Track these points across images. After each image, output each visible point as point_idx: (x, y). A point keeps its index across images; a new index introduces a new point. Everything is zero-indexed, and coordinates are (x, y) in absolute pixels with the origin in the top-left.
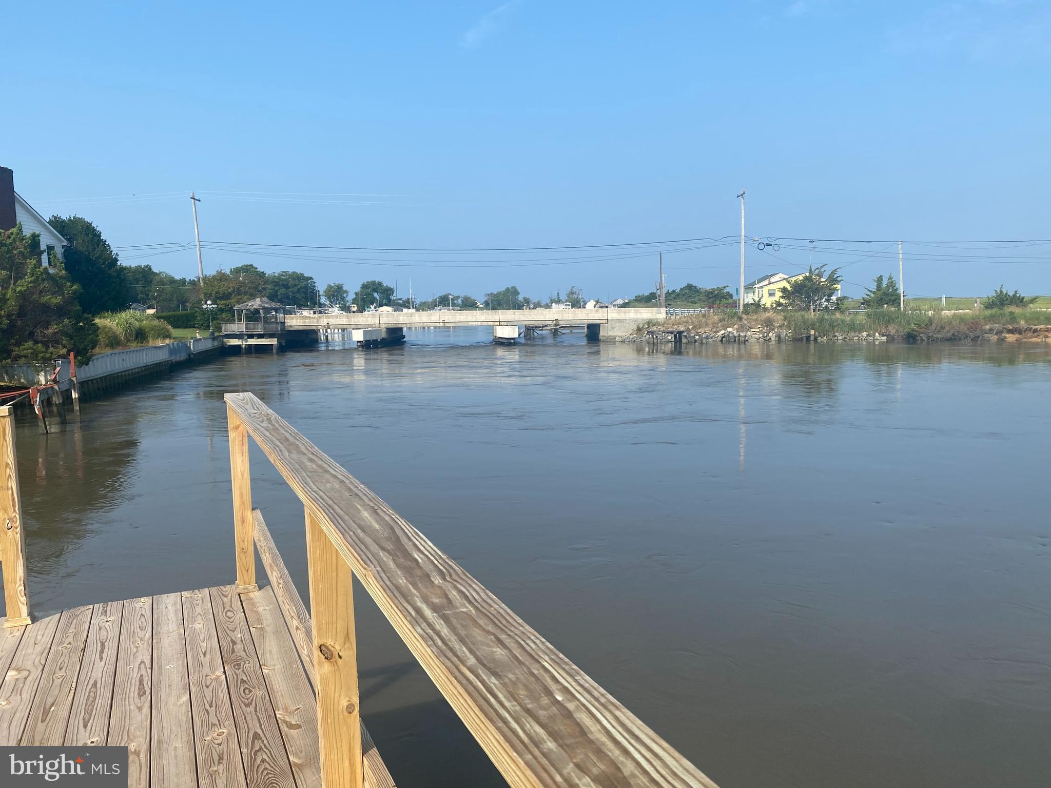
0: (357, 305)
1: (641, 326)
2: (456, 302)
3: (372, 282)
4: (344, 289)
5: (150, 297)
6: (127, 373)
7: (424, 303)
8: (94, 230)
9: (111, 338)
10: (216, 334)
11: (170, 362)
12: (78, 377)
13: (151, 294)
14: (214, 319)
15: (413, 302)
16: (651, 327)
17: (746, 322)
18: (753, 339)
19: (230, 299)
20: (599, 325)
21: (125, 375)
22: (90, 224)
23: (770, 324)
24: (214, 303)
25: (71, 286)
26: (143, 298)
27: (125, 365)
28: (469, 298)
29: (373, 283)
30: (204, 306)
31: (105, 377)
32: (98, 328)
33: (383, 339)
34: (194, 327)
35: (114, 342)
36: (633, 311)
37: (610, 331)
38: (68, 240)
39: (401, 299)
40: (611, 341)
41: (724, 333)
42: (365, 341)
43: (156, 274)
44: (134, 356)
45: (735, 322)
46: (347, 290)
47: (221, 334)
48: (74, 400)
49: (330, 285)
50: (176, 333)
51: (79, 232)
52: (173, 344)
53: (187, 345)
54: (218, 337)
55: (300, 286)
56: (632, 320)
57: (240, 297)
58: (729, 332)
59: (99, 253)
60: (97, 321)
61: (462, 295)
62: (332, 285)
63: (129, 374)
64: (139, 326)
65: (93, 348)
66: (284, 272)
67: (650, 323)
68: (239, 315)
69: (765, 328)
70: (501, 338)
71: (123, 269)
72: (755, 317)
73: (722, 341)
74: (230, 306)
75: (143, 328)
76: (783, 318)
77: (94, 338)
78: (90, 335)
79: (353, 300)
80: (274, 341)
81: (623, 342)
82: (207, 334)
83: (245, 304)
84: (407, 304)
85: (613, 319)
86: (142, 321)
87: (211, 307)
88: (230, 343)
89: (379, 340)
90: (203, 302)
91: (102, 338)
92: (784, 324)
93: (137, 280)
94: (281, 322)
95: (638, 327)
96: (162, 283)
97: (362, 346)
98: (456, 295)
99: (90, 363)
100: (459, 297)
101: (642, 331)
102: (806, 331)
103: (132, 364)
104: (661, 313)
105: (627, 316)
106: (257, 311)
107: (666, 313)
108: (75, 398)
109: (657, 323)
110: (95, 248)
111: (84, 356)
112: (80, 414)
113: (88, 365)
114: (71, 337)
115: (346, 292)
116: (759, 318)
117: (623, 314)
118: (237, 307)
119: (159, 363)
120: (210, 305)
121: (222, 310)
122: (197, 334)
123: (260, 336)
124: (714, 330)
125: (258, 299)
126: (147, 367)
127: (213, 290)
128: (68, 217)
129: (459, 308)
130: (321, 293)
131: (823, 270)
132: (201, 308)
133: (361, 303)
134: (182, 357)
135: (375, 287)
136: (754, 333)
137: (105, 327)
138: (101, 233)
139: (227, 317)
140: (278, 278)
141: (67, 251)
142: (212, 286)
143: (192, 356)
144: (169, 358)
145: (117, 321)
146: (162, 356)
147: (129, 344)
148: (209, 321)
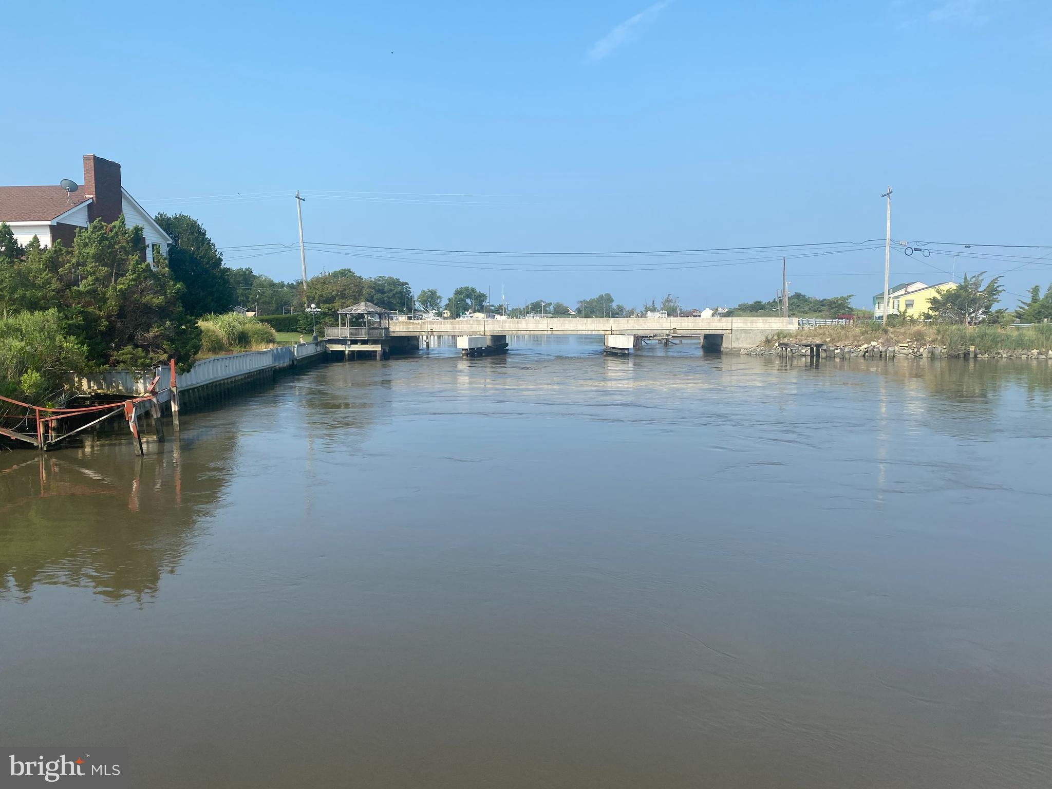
0: (450, 311)
1: (770, 338)
2: (547, 309)
3: (465, 288)
4: (438, 295)
5: (250, 299)
6: (229, 381)
7: (515, 310)
8: (199, 228)
9: (214, 342)
10: (320, 339)
11: (273, 369)
12: (178, 386)
13: (251, 296)
14: (317, 323)
15: (505, 308)
16: (782, 339)
17: (892, 336)
18: (901, 355)
19: (333, 303)
20: (721, 336)
21: (228, 382)
22: (196, 222)
23: (921, 338)
24: (318, 306)
25: (174, 285)
26: (243, 300)
27: (228, 372)
28: (561, 305)
29: (467, 289)
30: (308, 310)
31: (207, 385)
32: (201, 331)
33: (488, 347)
34: (296, 331)
35: (217, 347)
36: (761, 321)
37: (734, 342)
38: (173, 238)
39: (493, 306)
40: (735, 353)
41: (868, 347)
42: (470, 349)
43: (255, 277)
44: (238, 362)
45: (880, 335)
46: (441, 296)
47: (324, 339)
48: (173, 414)
49: (424, 291)
50: (279, 336)
51: (184, 230)
52: (277, 349)
53: (290, 351)
54: (321, 342)
55: (395, 291)
56: (759, 331)
57: (343, 301)
58: (874, 346)
59: (203, 252)
60: (201, 324)
61: (554, 301)
62: (426, 290)
63: (231, 382)
64: (242, 329)
65: (196, 353)
66: (380, 277)
67: (780, 334)
68: (343, 319)
69: (915, 343)
70: (613, 348)
71: (227, 270)
72: (902, 330)
73: (864, 356)
74: (333, 310)
75: (246, 332)
76: (935, 331)
77: (196, 343)
78: (193, 339)
79: (446, 306)
80: (378, 348)
81: (749, 355)
82: (310, 339)
83: (350, 308)
84: (499, 311)
85: (738, 330)
86: (245, 324)
87: (315, 310)
88: (333, 348)
89: (484, 348)
90: (306, 306)
91: (205, 343)
92: (937, 339)
93: (238, 283)
94: (386, 328)
95: (767, 338)
96: (262, 286)
97: (467, 355)
98: (548, 302)
99: (192, 370)
100: (551, 303)
101: (772, 343)
102: (963, 348)
103: (235, 371)
104: (792, 323)
105: (754, 326)
106: (361, 316)
107: (799, 323)
108: (175, 411)
109: (789, 335)
110: (200, 247)
111: (185, 361)
112: (180, 429)
113: (190, 373)
114: (172, 341)
115: (439, 297)
116: (908, 332)
117: (749, 324)
118: (340, 311)
119: (263, 370)
120: (314, 309)
121: (325, 314)
122: (301, 339)
123: (364, 342)
124: (855, 343)
125: (363, 304)
126: (250, 375)
127: (316, 293)
128: (174, 215)
129: (551, 315)
130: (416, 299)
131: (980, 278)
132: (303, 311)
133: (454, 309)
134: (286, 363)
135: (468, 293)
136: (902, 348)
137: (208, 330)
138: (206, 231)
139: (330, 321)
140: (375, 283)
141: (172, 250)
142: (315, 289)
143: (295, 362)
144: (273, 363)
145: (220, 323)
146: (266, 362)
147: (233, 349)
148: (311, 325)
